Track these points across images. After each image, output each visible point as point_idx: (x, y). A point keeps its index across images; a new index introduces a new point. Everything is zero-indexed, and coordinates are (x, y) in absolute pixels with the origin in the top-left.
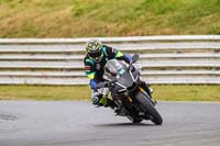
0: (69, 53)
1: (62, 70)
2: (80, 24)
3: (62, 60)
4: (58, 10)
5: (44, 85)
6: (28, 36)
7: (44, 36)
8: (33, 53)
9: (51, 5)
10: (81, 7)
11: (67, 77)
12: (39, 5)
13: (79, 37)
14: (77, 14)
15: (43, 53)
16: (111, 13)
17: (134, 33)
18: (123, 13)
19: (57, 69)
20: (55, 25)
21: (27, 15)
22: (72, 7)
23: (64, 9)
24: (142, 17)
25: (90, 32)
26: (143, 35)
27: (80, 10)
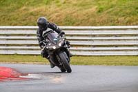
0: (94, 36)
1: (90, 46)
2: (102, 18)
3: (90, 40)
4: (88, 8)
5: (79, 56)
6: (69, 25)
7: (78, 25)
8: (72, 36)
9: (84, 5)
10: (102, 7)
12: (75, 5)
14: (99, 11)
15: (78, 35)
16: (121, 11)
17: (135, 23)
18: (128, 11)
19: (86, 46)
21: (68, 12)
22: (96, 7)
23: (91, 8)
27: (102, 9)
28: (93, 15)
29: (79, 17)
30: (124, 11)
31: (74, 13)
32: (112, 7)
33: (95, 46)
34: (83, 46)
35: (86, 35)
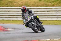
29: (31, 3)
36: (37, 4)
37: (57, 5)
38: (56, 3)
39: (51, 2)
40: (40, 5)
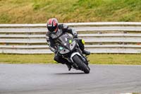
0: (30, 33)
1: (26, 44)
2: (38, 15)
3: (26, 38)
4: (24, 5)
5: (15, 54)
6: (5, 23)
7: (14, 23)
8: (8, 33)
9: (20, 3)
10: (38, 4)
11: (29, 49)
12: (11, 2)
13: (37, 23)
14: (36, 9)
15: (14, 33)
16: (58, 8)
17: (72, 20)
18: (65, 8)
19: (22, 44)
20: (22, 15)
21: (4, 9)
22: (33, 4)
23: (27, 5)
24: (78, 10)
25: (44, 20)
26: (78, 22)
27: (38, 6)
28: (29, 13)
29: (15, 15)
30: (61, 8)
31: (10, 10)
32: (48, 4)
33: (31, 44)
34: (19, 44)
35: (23, 33)
36: (28, 17)
37: (76, 19)
38: (73, 15)
39: (60, 13)
40: (35, 20)
